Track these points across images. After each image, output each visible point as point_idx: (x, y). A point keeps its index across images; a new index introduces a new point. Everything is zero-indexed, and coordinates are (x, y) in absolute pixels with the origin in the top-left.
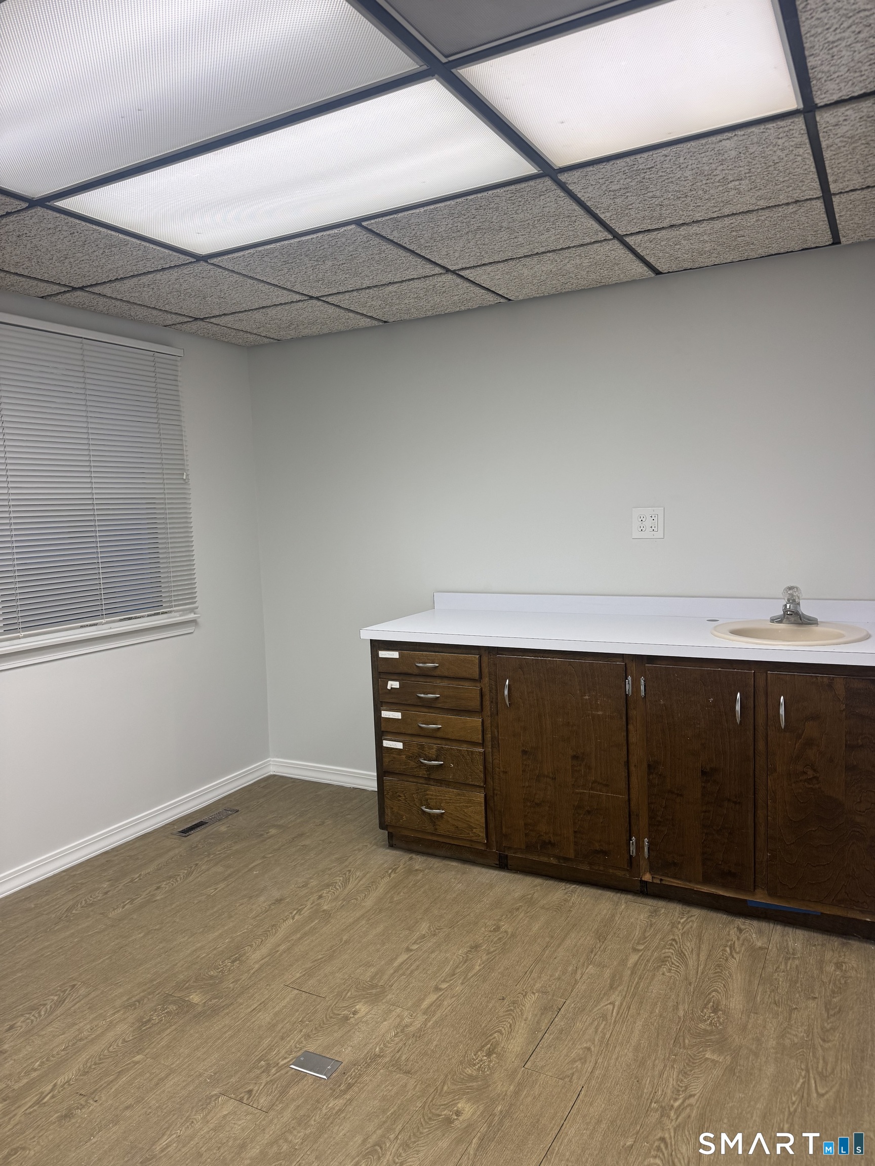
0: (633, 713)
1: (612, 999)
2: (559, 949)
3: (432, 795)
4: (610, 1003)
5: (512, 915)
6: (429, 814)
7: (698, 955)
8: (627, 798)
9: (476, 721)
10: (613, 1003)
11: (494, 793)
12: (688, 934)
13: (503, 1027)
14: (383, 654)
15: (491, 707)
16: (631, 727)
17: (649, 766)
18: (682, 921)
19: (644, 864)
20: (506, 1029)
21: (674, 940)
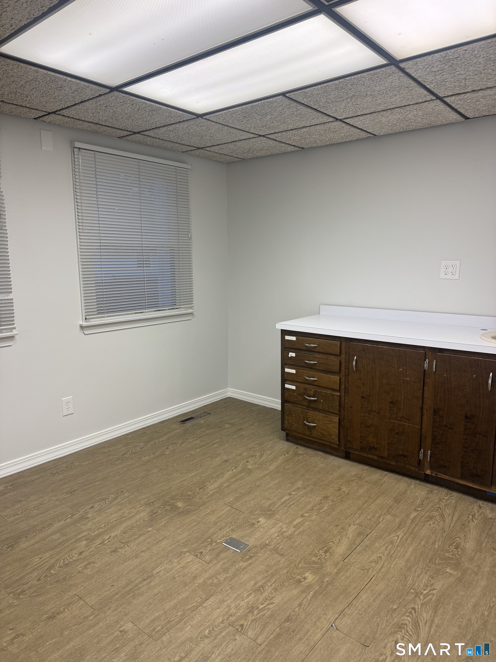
0: (427, 380)
1: (398, 533)
2: (372, 505)
3: (310, 416)
4: (396, 536)
5: (349, 483)
6: (308, 425)
7: (452, 517)
8: (420, 427)
9: (336, 378)
10: (398, 536)
11: (344, 418)
12: (448, 506)
13: (335, 540)
14: (287, 338)
15: (345, 371)
16: (425, 388)
17: (434, 411)
18: (446, 498)
19: (427, 465)
20: (337, 541)
21: (439, 508)
